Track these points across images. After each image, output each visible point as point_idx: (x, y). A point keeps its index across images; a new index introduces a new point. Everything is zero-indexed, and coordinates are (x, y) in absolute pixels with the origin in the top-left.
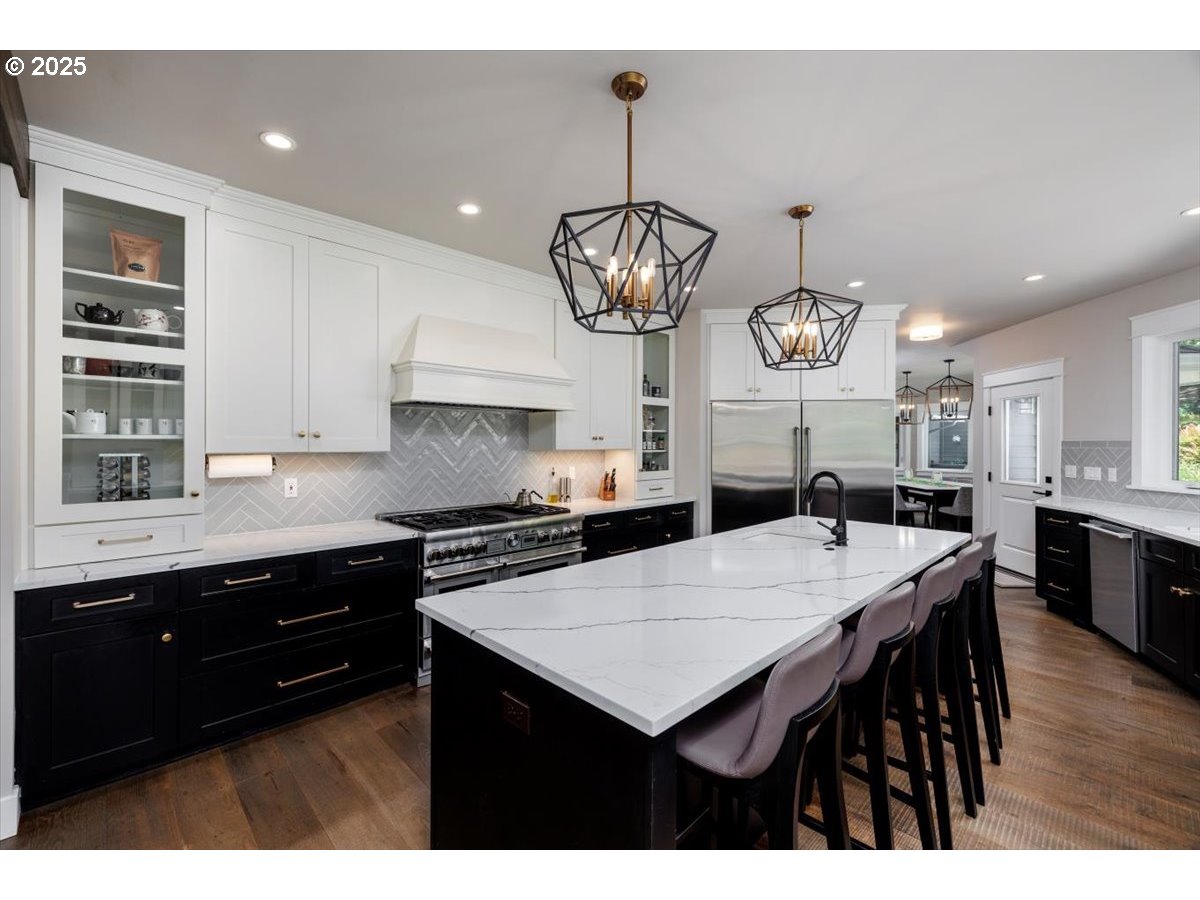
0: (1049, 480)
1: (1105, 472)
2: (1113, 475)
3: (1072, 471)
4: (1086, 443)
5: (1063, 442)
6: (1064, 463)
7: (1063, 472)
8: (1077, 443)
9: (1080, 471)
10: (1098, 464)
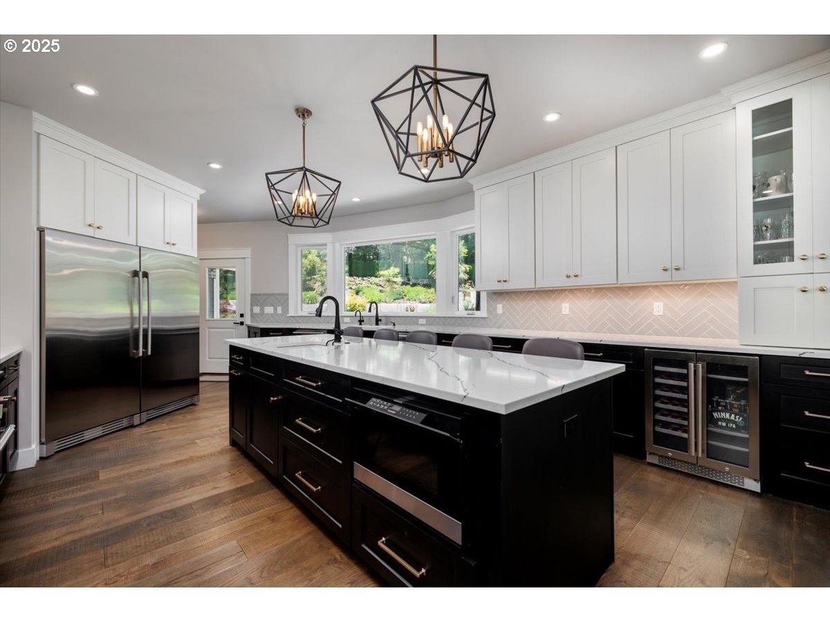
0: (242, 315)
1: (275, 309)
2: (279, 310)
3: (257, 310)
4: (264, 295)
5: (251, 294)
6: (252, 306)
7: (252, 310)
8: (260, 295)
9: (262, 309)
10: (272, 305)
